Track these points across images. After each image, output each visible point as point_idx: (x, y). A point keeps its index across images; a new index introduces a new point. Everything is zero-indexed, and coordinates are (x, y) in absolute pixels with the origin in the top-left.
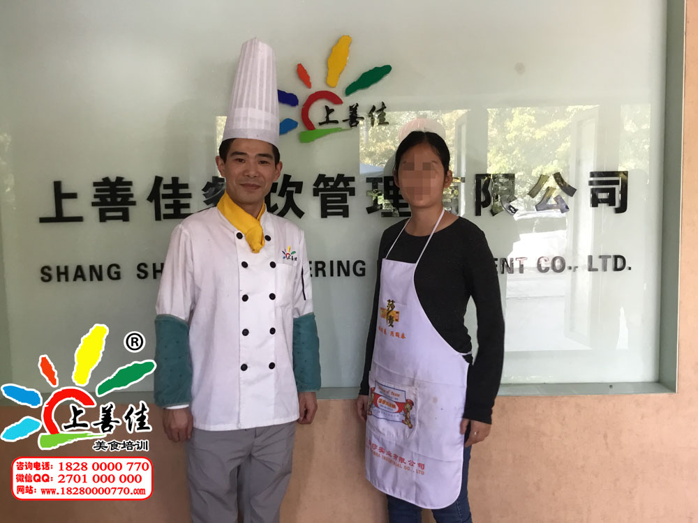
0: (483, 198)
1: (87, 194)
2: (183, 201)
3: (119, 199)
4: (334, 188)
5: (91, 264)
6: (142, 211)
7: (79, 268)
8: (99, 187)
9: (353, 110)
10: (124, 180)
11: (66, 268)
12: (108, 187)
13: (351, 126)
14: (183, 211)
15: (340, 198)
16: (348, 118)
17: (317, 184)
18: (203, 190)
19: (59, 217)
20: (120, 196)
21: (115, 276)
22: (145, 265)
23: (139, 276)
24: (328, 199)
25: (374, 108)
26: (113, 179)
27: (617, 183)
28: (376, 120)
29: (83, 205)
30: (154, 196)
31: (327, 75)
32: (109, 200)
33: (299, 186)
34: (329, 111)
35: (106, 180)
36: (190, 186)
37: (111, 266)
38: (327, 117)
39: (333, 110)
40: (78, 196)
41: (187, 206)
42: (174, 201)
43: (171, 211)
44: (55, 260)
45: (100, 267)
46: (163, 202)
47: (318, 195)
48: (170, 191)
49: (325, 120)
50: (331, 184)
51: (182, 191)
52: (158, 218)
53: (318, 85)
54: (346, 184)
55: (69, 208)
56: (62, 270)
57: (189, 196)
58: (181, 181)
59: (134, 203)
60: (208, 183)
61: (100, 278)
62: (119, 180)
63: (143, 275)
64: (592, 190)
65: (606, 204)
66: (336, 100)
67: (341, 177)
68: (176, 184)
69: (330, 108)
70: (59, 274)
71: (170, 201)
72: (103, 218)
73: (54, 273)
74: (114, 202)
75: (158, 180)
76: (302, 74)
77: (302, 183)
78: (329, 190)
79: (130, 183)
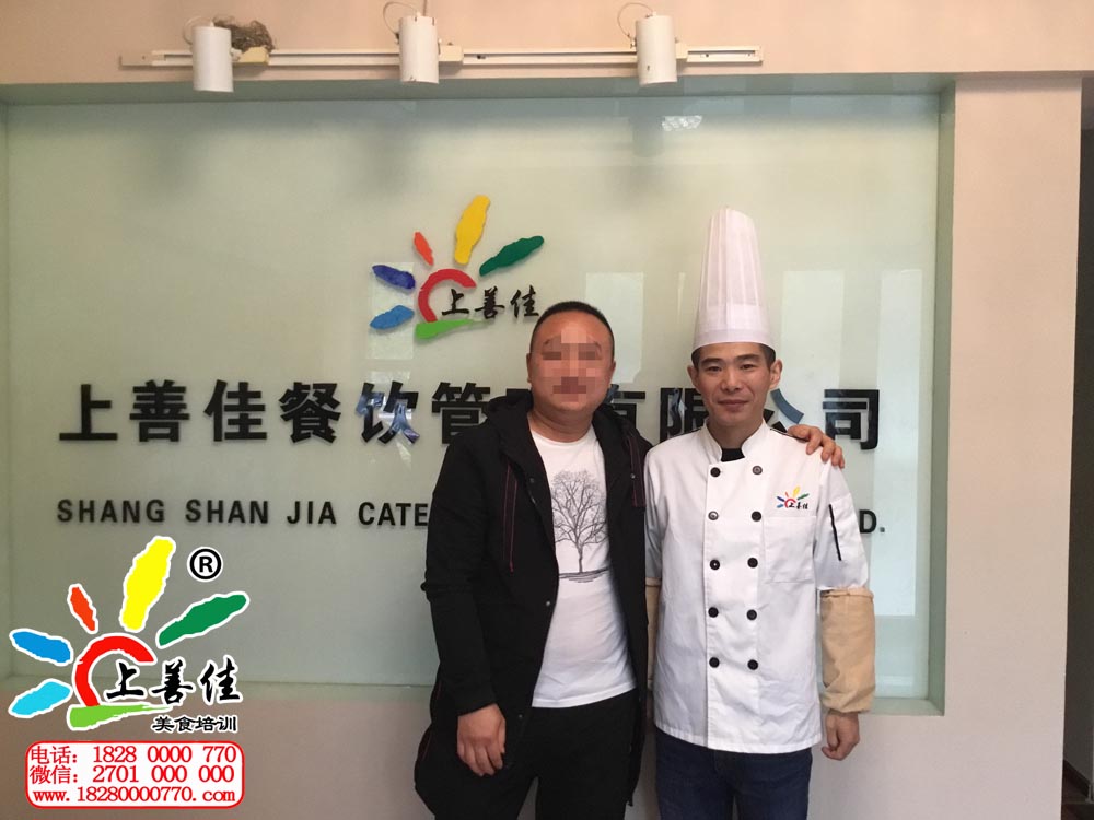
0: (670, 424)
1: (125, 403)
2: (253, 415)
3: (167, 411)
4: (462, 402)
5: (127, 499)
6: (197, 427)
7: (109, 504)
8: (141, 394)
9: (490, 295)
10: (174, 385)
11: (92, 503)
12: (153, 394)
13: (487, 318)
14: (253, 429)
15: (469, 417)
16: (482, 306)
17: (437, 395)
18: (280, 400)
19: (86, 434)
20: (169, 406)
21: (155, 516)
22: (198, 503)
23: (188, 517)
24: (453, 417)
25: (519, 293)
26: (160, 384)
27: (862, 406)
28: (522, 310)
29: (118, 418)
30: (214, 408)
31: (456, 249)
32: (153, 411)
33: (412, 399)
34: (457, 297)
35: (151, 385)
36: (263, 395)
37: (150, 504)
38: (454, 305)
39: (462, 295)
40: (113, 405)
41: (258, 422)
42: (241, 415)
43: (235, 429)
44: (79, 491)
45: (138, 503)
46: (226, 416)
47: (439, 412)
48: (235, 402)
49: (449, 308)
50: (458, 396)
51: (253, 402)
52: (218, 437)
53: (442, 262)
54: (478, 397)
55: (101, 420)
56: (87, 506)
57: (261, 408)
58: (251, 388)
59: (186, 417)
60: (288, 391)
61: (136, 519)
62: (168, 384)
63: (193, 516)
64: (827, 414)
65: (848, 436)
66: (468, 283)
67: (470, 387)
68: (244, 392)
69: (458, 292)
70: (82, 511)
71: (235, 415)
72: (144, 437)
73: (75, 510)
74: (159, 415)
75: (221, 386)
76: (421, 247)
77: (417, 394)
78: (454, 405)
79: (182, 389)
